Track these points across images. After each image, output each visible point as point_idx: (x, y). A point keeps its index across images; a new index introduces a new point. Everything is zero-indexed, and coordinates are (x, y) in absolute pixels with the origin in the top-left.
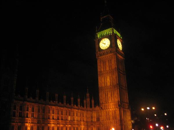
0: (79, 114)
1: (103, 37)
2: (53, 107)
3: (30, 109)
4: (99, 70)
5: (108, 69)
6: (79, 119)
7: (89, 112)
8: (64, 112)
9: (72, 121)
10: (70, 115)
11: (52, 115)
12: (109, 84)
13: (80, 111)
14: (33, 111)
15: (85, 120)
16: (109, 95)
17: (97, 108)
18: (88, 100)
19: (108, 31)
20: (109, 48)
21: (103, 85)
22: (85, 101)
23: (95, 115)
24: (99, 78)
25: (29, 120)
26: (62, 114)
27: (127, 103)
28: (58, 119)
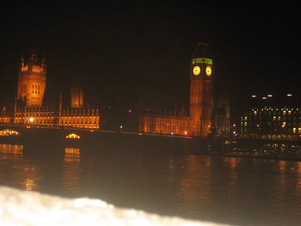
0: (175, 122)
1: (196, 65)
2: (158, 118)
3: (146, 120)
4: (191, 91)
5: (197, 91)
6: (175, 125)
7: (183, 121)
8: (165, 121)
9: (170, 126)
10: (168, 122)
11: (157, 123)
12: (197, 102)
13: (175, 120)
14: (147, 121)
15: (179, 125)
16: (196, 110)
17: (188, 118)
18: (183, 112)
19: (199, 60)
20: (199, 75)
21: (193, 102)
22: (180, 113)
23: (186, 123)
24: (191, 97)
25: (146, 126)
26: (163, 122)
27: (210, 116)
28: (161, 125)
